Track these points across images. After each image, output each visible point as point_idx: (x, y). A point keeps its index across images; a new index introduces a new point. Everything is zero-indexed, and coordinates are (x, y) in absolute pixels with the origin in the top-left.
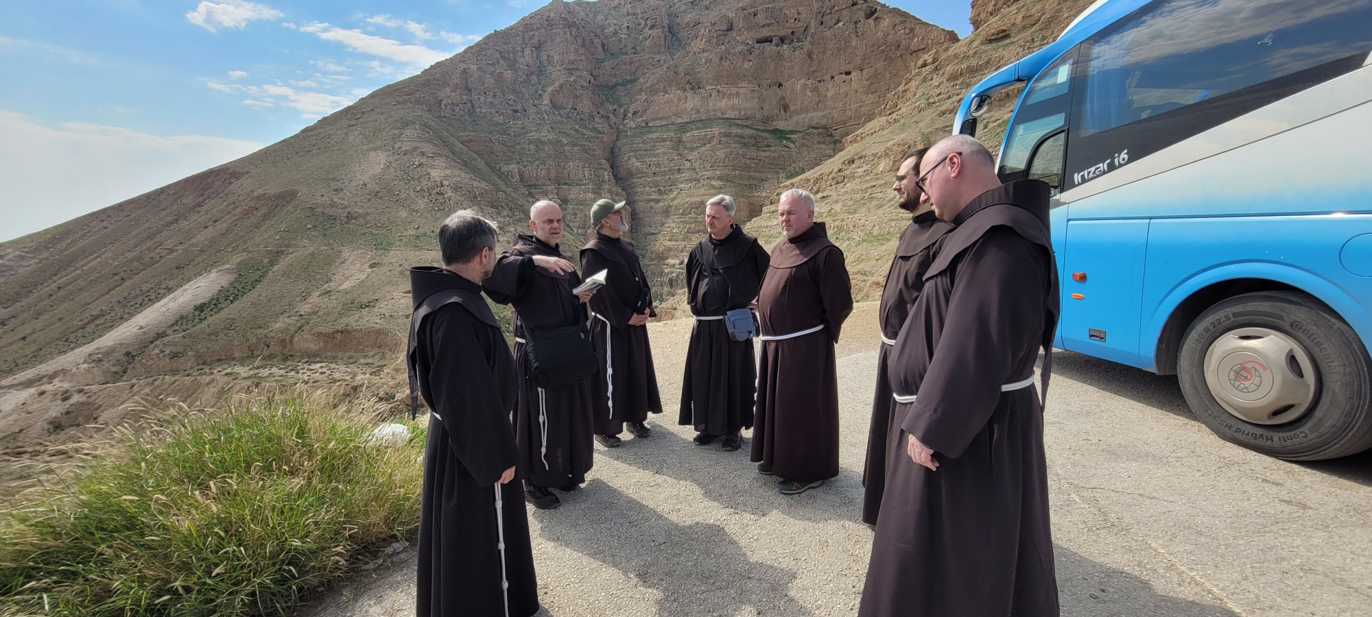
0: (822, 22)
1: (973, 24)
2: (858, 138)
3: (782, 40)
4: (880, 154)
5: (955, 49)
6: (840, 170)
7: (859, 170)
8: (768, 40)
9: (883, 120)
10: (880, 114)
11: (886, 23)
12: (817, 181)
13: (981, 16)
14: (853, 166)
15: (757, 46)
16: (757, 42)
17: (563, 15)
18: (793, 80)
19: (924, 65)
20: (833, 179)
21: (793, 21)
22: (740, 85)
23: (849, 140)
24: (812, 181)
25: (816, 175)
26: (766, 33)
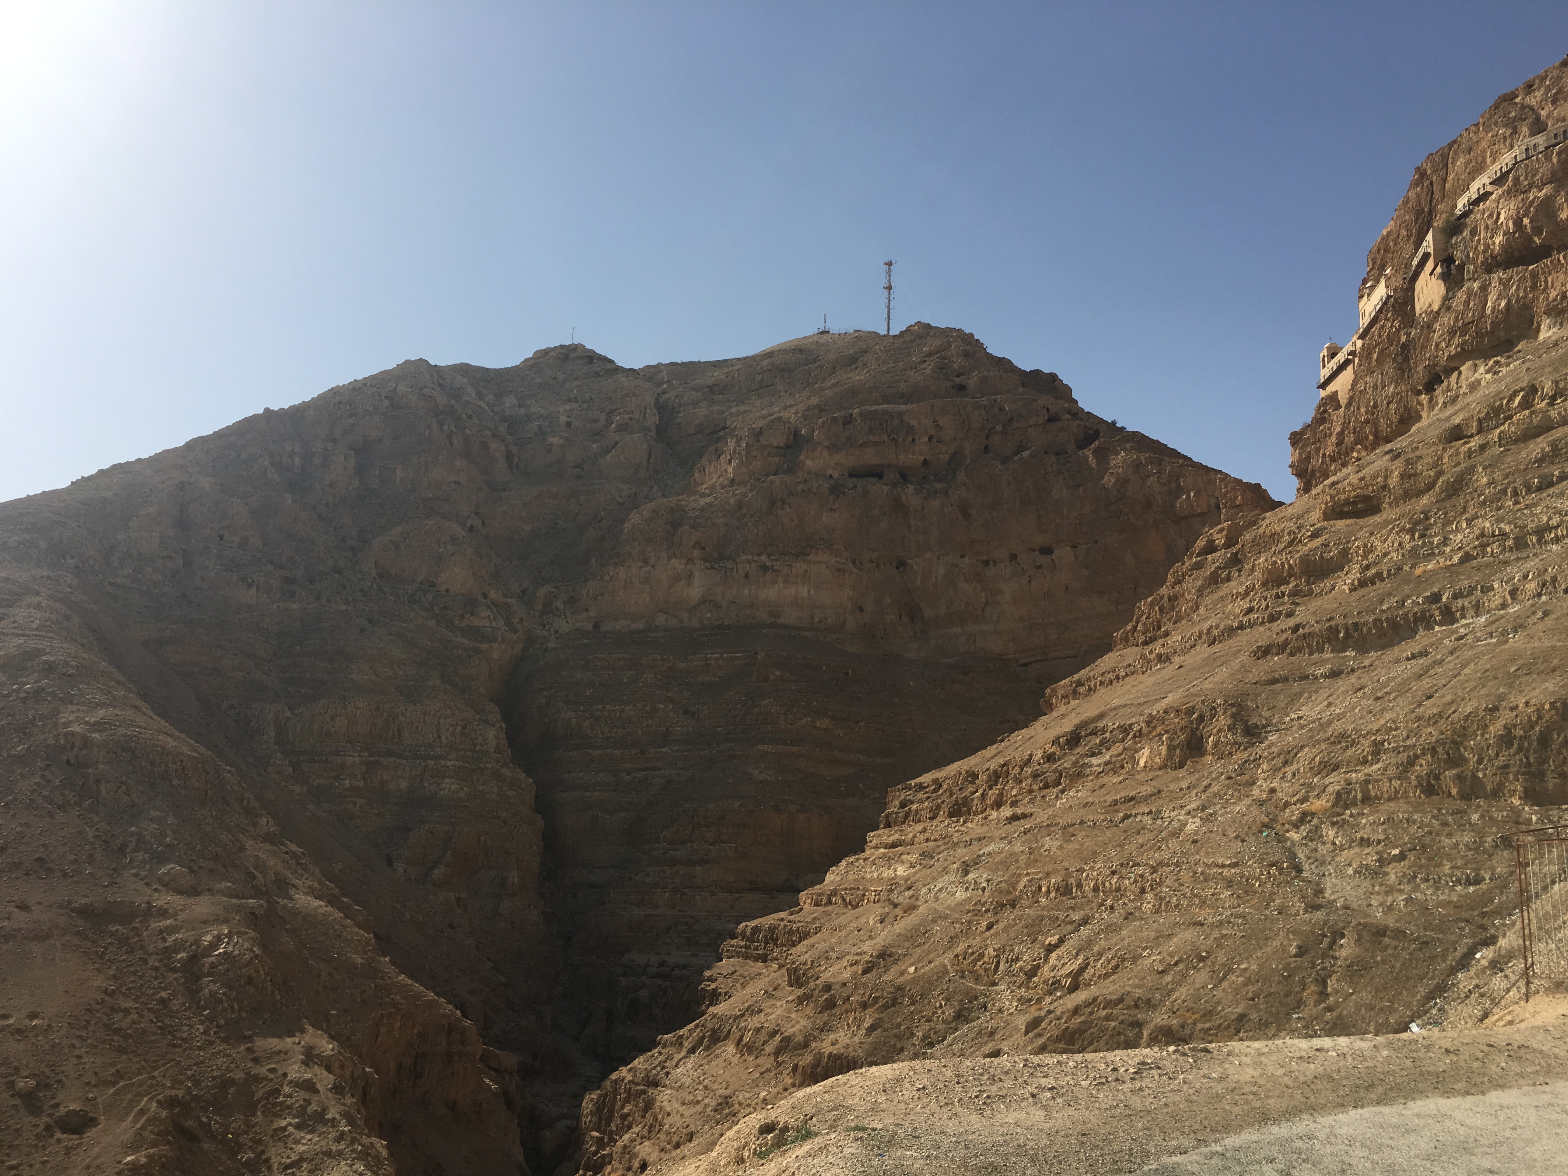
0: (986, 447)
1: (1298, 475)
2: (1082, 690)
3: (904, 476)
4: (1136, 728)
5: (1270, 522)
6: (1050, 758)
7: (1095, 761)
8: (875, 473)
9: (1131, 654)
10: (1125, 640)
11: (1120, 459)
12: (995, 778)
13: (1313, 462)
14: (1079, 750)
15: (850, 483)
16: (851, 476)
17: (427, 391)
18: (928, 555)
19: (1210, 548)
20: (1035, 776)
21: (926, 439)
22: (811, 557)
23: (1060, 692)
24: (982, 777)
25: (993, 765)
26: (870, 458)
